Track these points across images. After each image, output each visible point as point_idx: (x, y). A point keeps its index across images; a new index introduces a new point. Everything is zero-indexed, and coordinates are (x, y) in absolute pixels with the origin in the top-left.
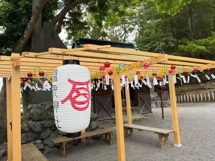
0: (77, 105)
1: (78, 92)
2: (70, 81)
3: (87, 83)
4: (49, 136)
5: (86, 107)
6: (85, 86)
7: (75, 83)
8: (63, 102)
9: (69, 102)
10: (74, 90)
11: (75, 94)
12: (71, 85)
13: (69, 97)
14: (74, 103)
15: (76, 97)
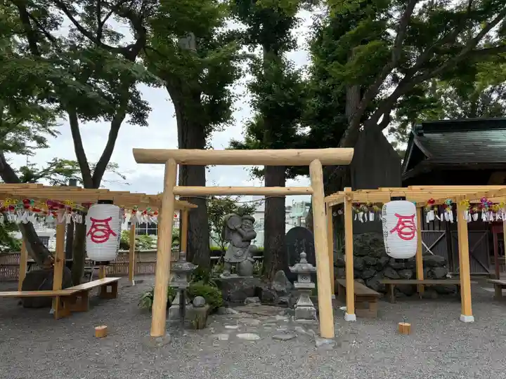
0: (403, 235)
1: (404, 225)
2: (397, 215)
3: (413, 217)
4: (373, 277)
5: (412, 238)
6: (411, 220)
7: (401, 217)
8: (392, 232)
9: (396, 233)
10: (400, 222)
11: (400, 226)
12: (398, 219)
13: (396, 228)
14: (400, 233)
15: (403, 228)
